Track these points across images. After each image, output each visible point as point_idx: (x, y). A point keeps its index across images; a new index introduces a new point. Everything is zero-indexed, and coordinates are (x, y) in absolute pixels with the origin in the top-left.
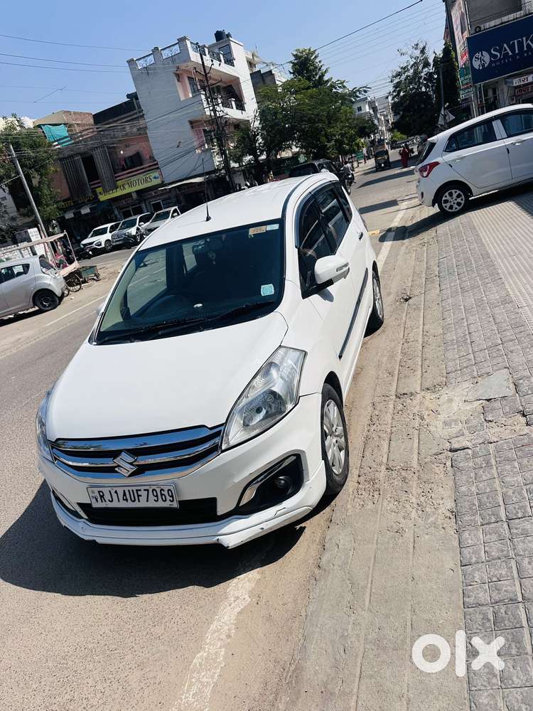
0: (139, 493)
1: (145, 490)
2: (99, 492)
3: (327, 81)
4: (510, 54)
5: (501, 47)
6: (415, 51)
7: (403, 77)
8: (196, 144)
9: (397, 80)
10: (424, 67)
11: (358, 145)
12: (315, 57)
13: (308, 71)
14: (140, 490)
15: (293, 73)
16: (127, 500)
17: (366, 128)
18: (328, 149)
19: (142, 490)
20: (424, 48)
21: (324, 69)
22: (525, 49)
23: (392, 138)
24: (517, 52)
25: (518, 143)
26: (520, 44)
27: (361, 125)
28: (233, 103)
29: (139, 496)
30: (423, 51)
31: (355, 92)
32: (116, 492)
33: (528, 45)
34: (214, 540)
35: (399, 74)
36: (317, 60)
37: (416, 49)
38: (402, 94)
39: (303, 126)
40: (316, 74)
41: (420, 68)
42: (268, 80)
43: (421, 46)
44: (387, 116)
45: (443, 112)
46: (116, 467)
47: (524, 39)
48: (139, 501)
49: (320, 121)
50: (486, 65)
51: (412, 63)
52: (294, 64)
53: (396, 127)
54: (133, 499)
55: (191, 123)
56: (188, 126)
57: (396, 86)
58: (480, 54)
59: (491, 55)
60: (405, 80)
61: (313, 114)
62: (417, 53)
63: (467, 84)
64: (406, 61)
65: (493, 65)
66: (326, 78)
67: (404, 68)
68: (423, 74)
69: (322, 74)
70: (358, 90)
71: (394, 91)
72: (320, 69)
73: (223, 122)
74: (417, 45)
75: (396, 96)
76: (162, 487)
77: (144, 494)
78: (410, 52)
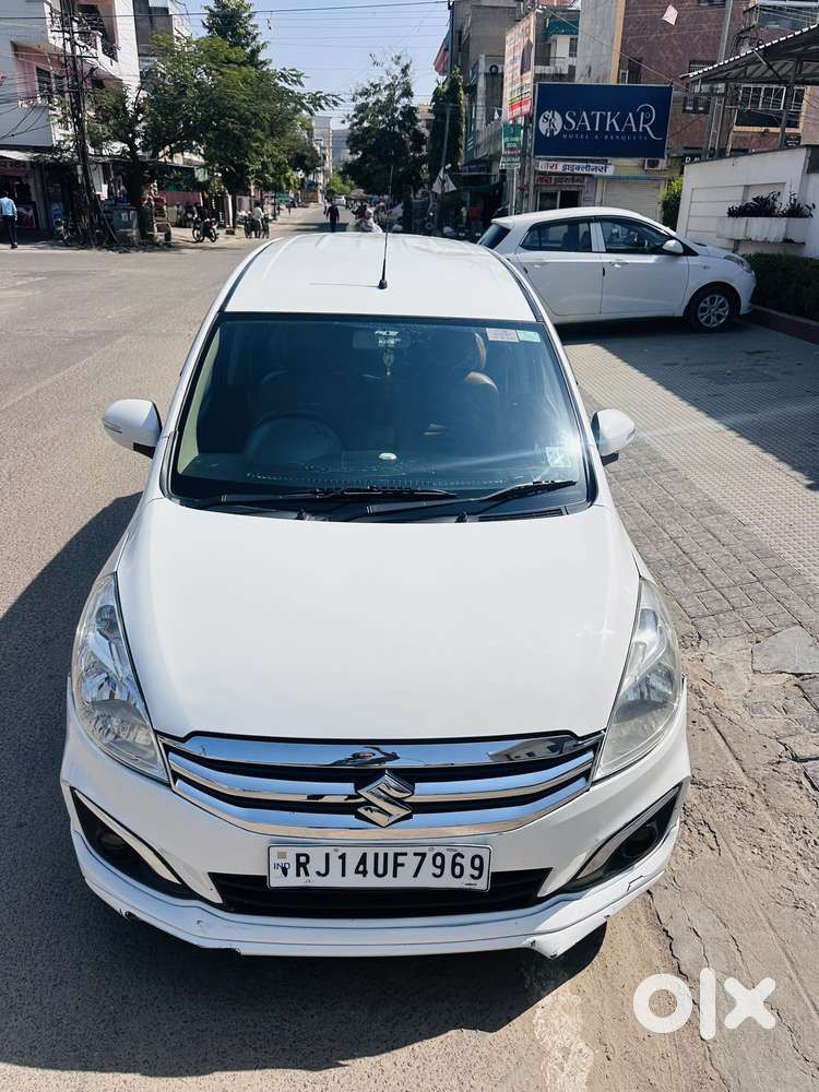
0: (401, 859)
1: (416, 854)
2: (298, 856)
3: (264, 63)
4: (589, 129)
5: (579, 115)
6: (394, 66)
7: (372, 99)
8: (19, 90)
9: (361, 100)
10: (402, 95)
11: (287, 180)
12: (250, 16)
13: (235, 34)
14: (405, 854)
15: (210, 29)
16: (365, 873)
17: (306, 160)
18: (248, 173)
19: (411, 855)
20: (407, 67)
21: (260, 40)
22: (608, 129)
23: (328, 185)
24: (597, 129)
25: (619, 264)
26: (603, 119)
27: (298, 151)
28: (99, 39)
29: (396, 865)
30: (404, 71)
31: (319, 99)
32: (343, 857)
33: (612, 124)
34: (526, 942)
35: (366, 93)
36: (252, 22)
37: (397, 63)
38: (366, 124)
39: (230, 125)
40: (248, 45)
41: (398, 93)
42: (159, 21)
43: (404, 62)
44: (325, 148)
45: (441, 174)
46: (361, 804)
47: (609, 113)
48: (395, 875)
49: (258, 125)
50: (556, 133)
51: (387, 83)
52: (212, 14)
53: (350, 171)
54: (381, 871)
55: (16, 47)
56: (10, 53)
57: (361, 109)
58: (551, 115)
59: (565, 121)
60: (374, 104)
61: (248, 110)
62: (397, 71)
63: (512, 149)
64: (379, 76)
65: (565, 136)
66: (262, 57)
67: (375, 87)
68: (399, 106)
69: (258, 47)
70: (324, 98)
71: (355, 116)
72: (254, 38)
73: (87, 69)
74: (399, 58)
75: (356, 124)
76: (460, 850)
77: (411, 862)
78: (386, 66)
